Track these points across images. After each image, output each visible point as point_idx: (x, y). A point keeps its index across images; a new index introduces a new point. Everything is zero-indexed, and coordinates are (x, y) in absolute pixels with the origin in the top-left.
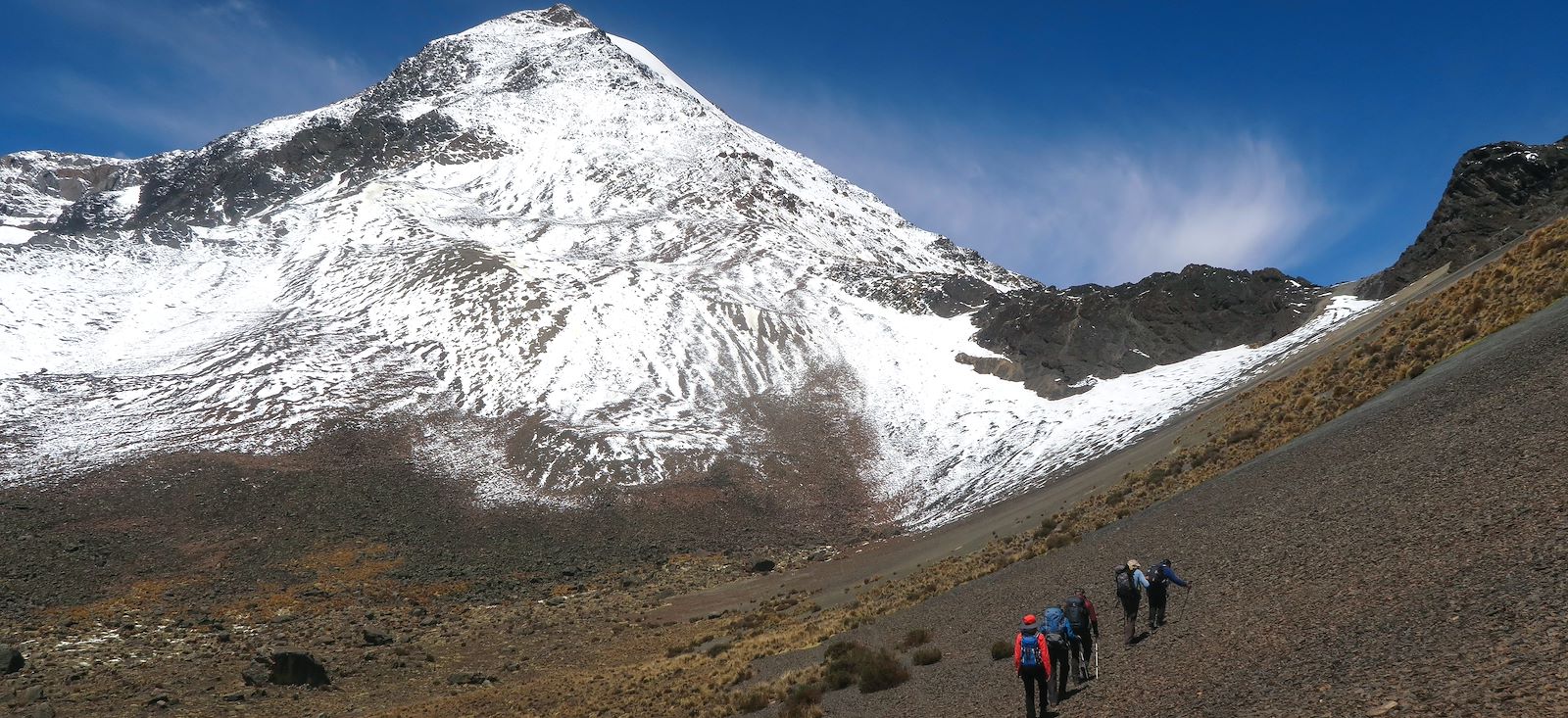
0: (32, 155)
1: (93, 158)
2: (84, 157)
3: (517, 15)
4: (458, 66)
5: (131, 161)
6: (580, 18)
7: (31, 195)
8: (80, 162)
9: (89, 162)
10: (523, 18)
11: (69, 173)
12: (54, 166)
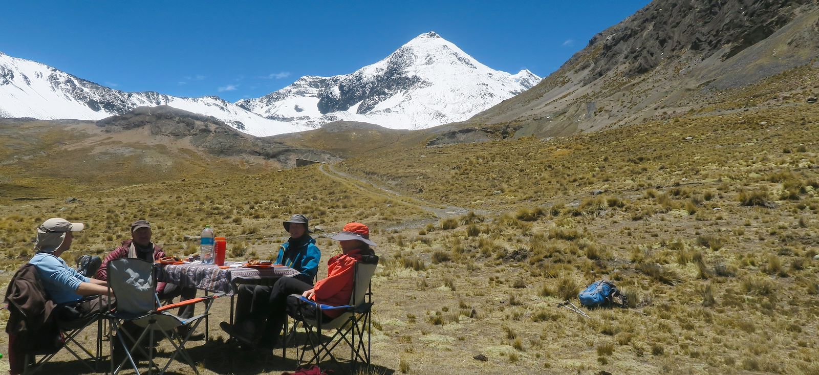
0: (305, 77)
1: (319, 77)
2: (317, 77)
3: (421, 35)
4: (411, 55)
5: (330, 78)
6: (437, 35)
7: (309, 88)
8: (317, 78)
9: (318, 78)
10: (423, 36)
11: (315, 82)
12: (311, 80)
